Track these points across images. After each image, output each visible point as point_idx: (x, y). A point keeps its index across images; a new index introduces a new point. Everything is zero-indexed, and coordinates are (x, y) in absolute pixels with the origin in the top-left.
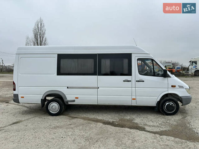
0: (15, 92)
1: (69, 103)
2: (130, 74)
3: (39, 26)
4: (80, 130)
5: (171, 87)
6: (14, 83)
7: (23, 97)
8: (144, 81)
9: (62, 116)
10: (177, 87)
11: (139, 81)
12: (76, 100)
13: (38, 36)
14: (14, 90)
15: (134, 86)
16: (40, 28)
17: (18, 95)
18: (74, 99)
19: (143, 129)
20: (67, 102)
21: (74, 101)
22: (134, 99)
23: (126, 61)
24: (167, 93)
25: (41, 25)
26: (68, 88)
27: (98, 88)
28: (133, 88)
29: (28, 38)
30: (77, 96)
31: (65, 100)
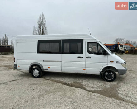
0: (15, 63)
1: (45, 71)
2: (82, 53)
3: (42, 19)
4: (46, 86)
5: (110, 62)
6: (14, 58)
7: (19, 66)
8: (91, 58)
9: (40, 79)
10: (114, 62)
11: (87, 58)
12: (49, 69)
13: (41, 26)
14: (14, 62)
15: (84, 61)
16: (42, 20)
17: (16, 65)
18: (47, 68)
19: (84, 89)
20: (44, 70)
21: (47, 69)
22: (84, 69)
23: (79, 44)
24: (107, 66)
25: (43, 18)
26: (44, 61)
27: (62, 62)
28: (84, 62)
29: (34, 27)
30: (49, 67)
31: (42, 69)
